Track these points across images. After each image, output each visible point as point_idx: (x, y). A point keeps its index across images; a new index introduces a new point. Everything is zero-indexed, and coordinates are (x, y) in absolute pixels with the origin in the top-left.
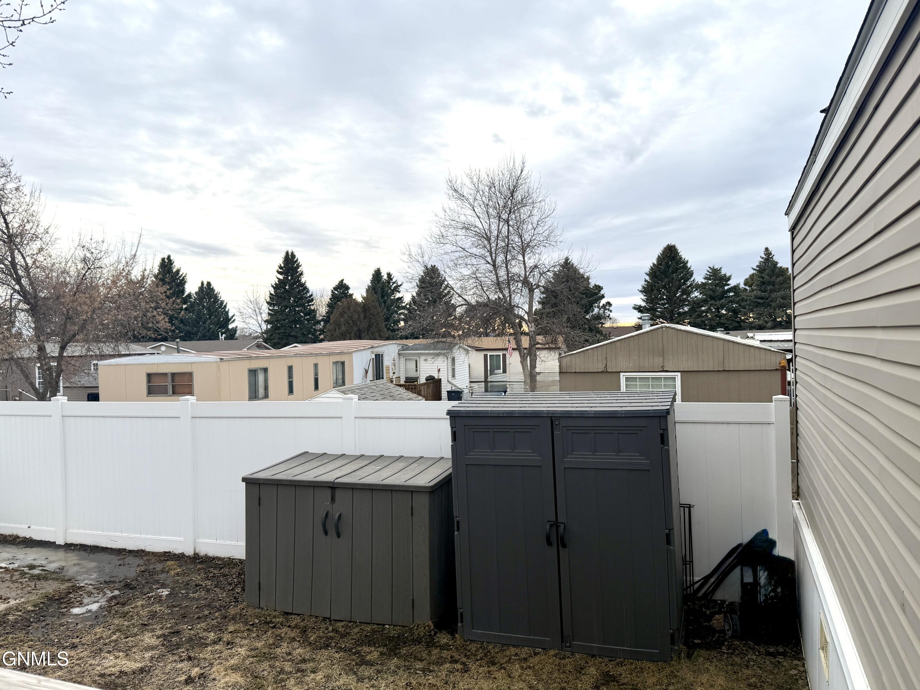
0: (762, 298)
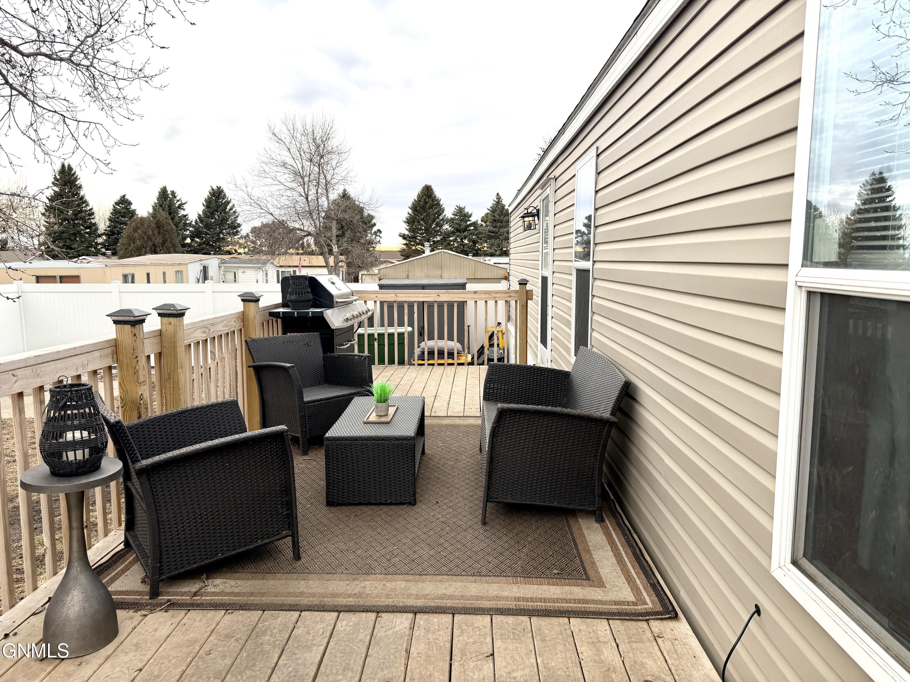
0: (493, 232)
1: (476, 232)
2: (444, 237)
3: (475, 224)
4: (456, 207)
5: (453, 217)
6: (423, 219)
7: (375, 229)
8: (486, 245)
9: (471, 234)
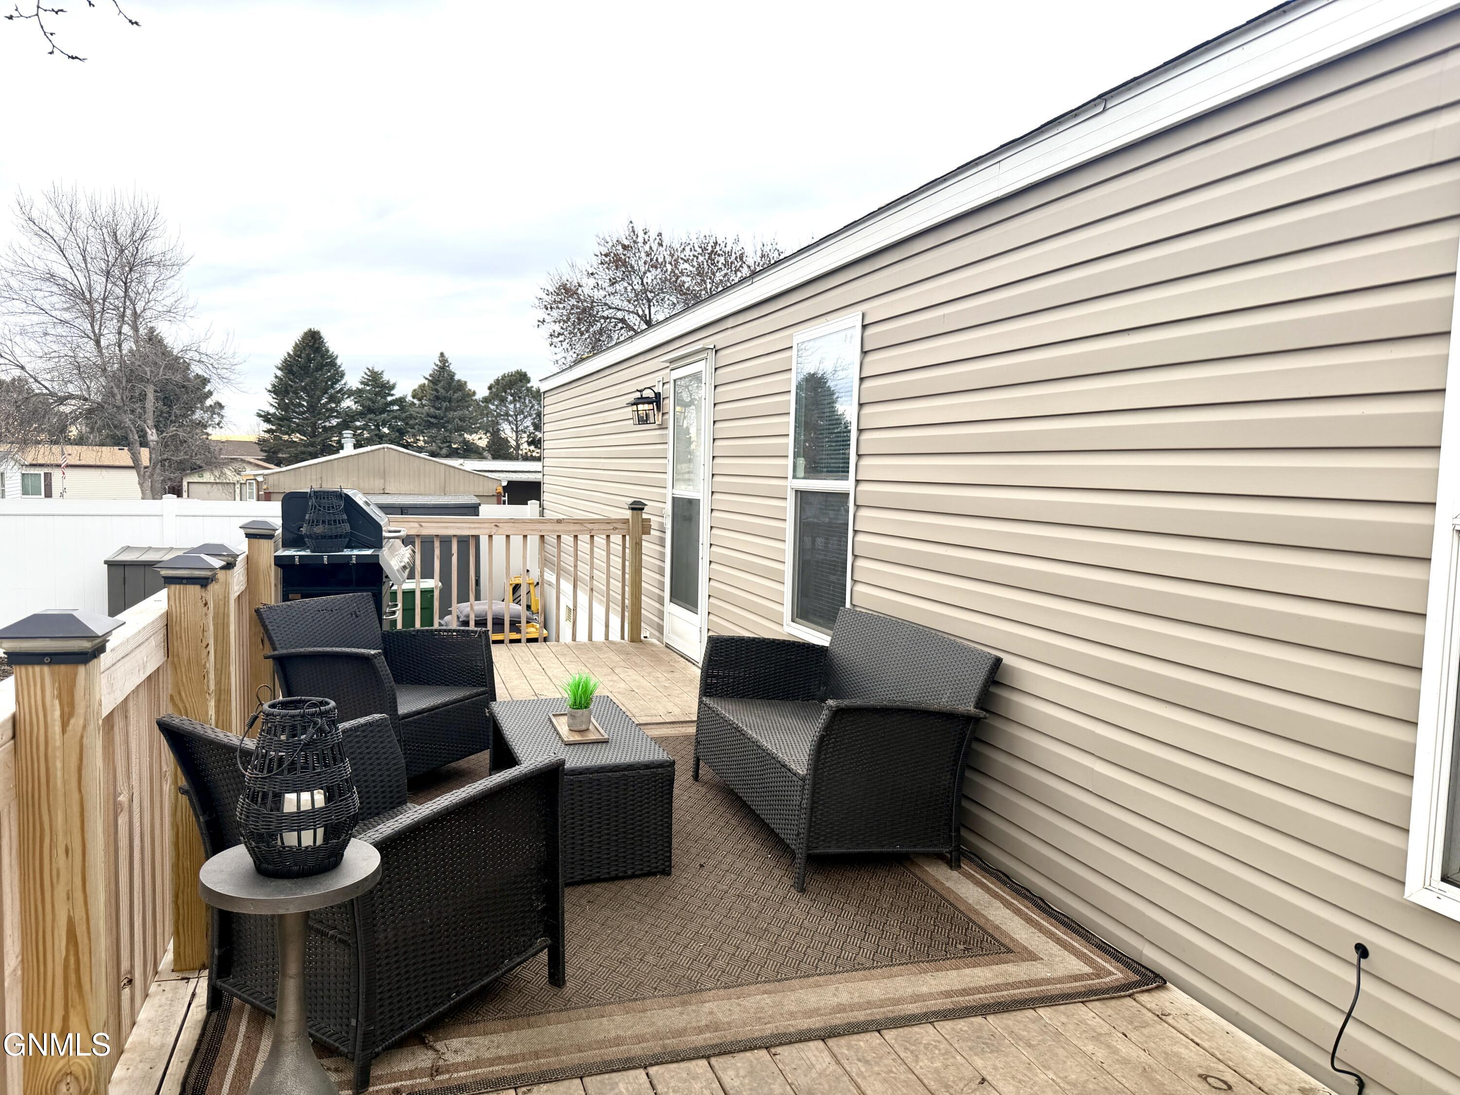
0: (435, 417)
1: (404, 415)
2: (344, 421)
3: (400, 401)
4: (367, 371)
5: (361, 386)
6: (304, 389)
7: (209, 402)
8: (421, 438)
9: (395, 418)
